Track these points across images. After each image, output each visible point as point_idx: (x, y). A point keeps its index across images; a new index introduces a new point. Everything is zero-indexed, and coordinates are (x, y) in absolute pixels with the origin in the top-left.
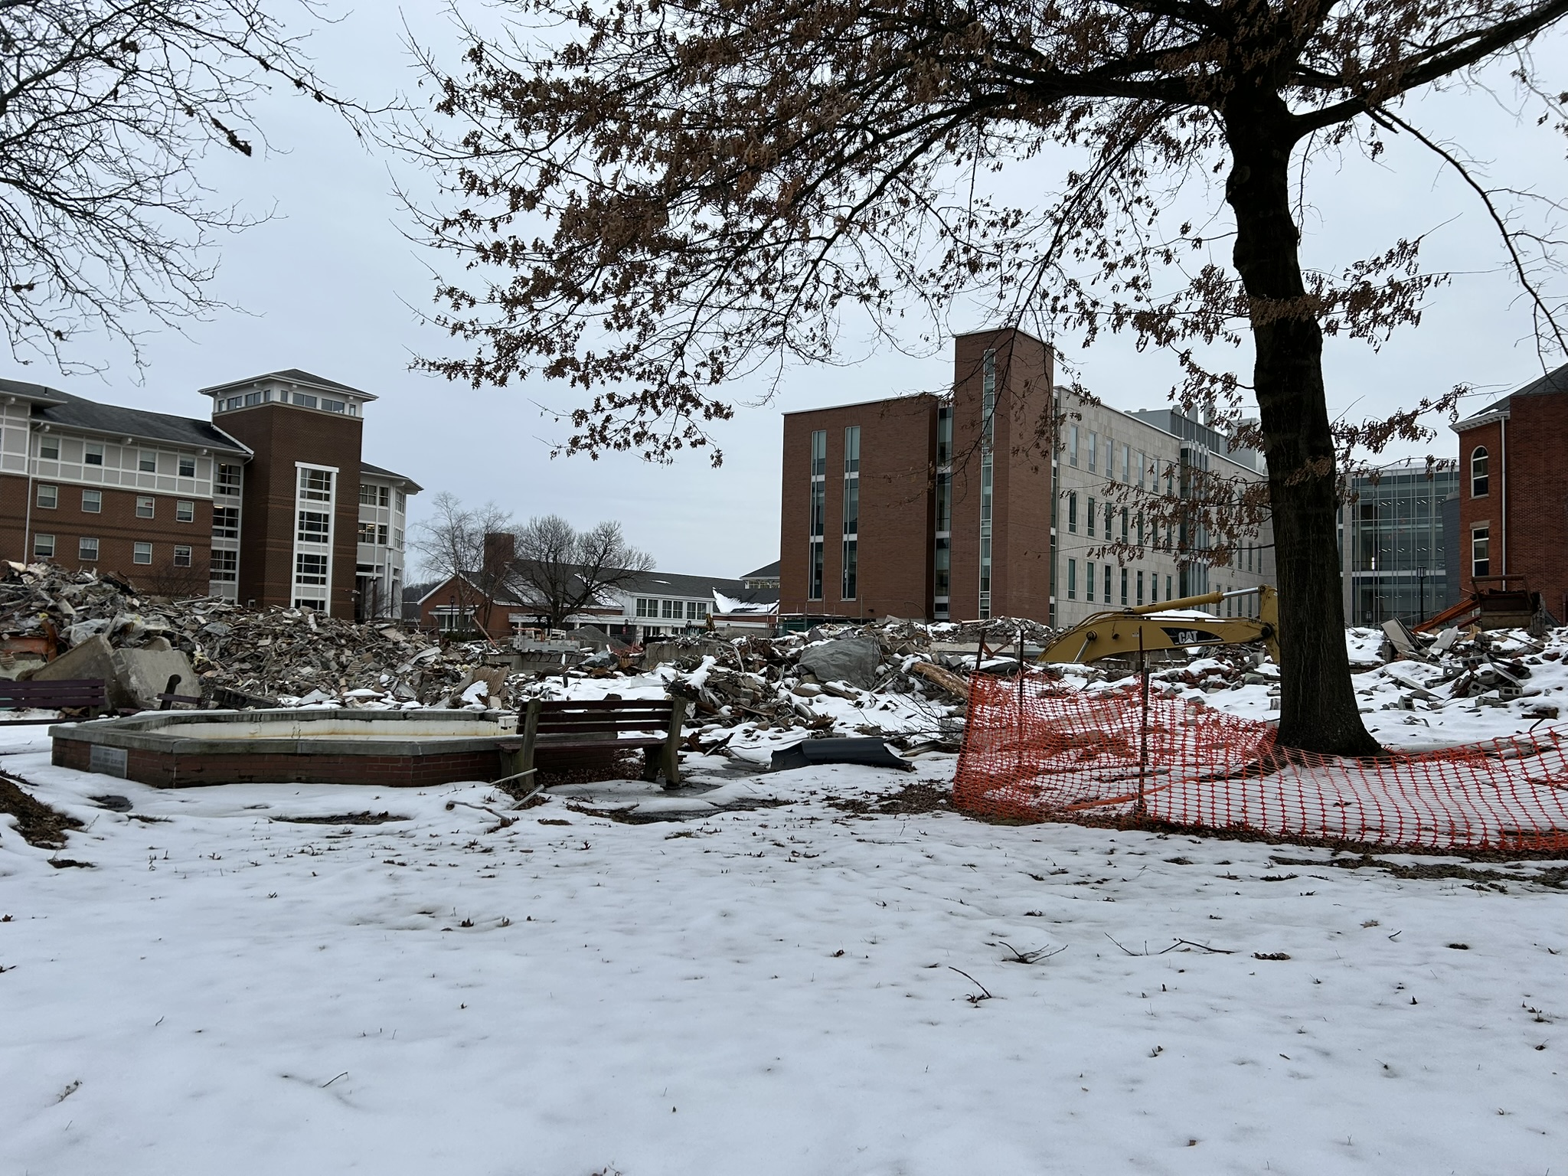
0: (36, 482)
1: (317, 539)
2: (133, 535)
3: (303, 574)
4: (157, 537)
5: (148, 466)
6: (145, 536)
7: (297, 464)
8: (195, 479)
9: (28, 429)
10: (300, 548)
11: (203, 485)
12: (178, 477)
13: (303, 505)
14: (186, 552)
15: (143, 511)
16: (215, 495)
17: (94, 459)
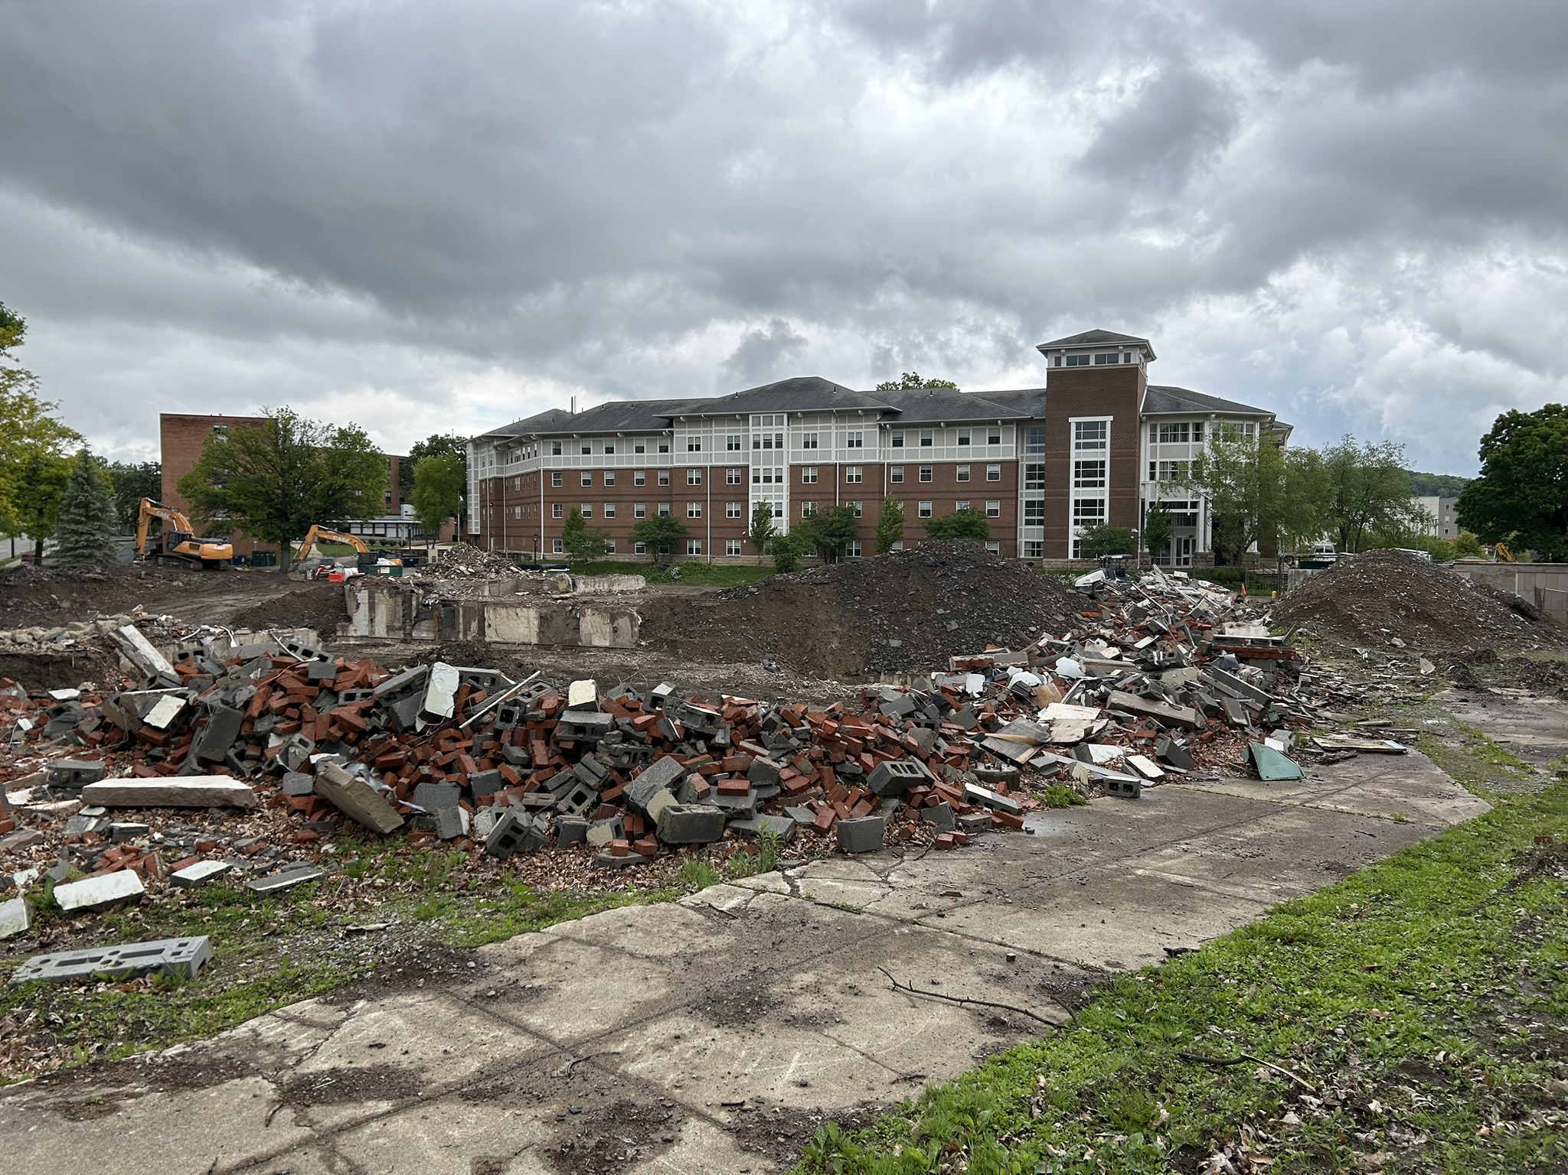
0: (889, 464)
1: (1094, 484)
2: (955, 496)
3: (1081, 517)
4: (971, 495)
5: (964, 441)
6: (964, 495)
7: (1071, 420)
8: (1001, 445)
9: (878, 430)
10: (1076, 494)
11: (1008, 449)
12: (987, 446)
13: (1076, 456)
14: (995, 506)
15: (961, 476)
16: (1025, 455)
17: (926, 442)
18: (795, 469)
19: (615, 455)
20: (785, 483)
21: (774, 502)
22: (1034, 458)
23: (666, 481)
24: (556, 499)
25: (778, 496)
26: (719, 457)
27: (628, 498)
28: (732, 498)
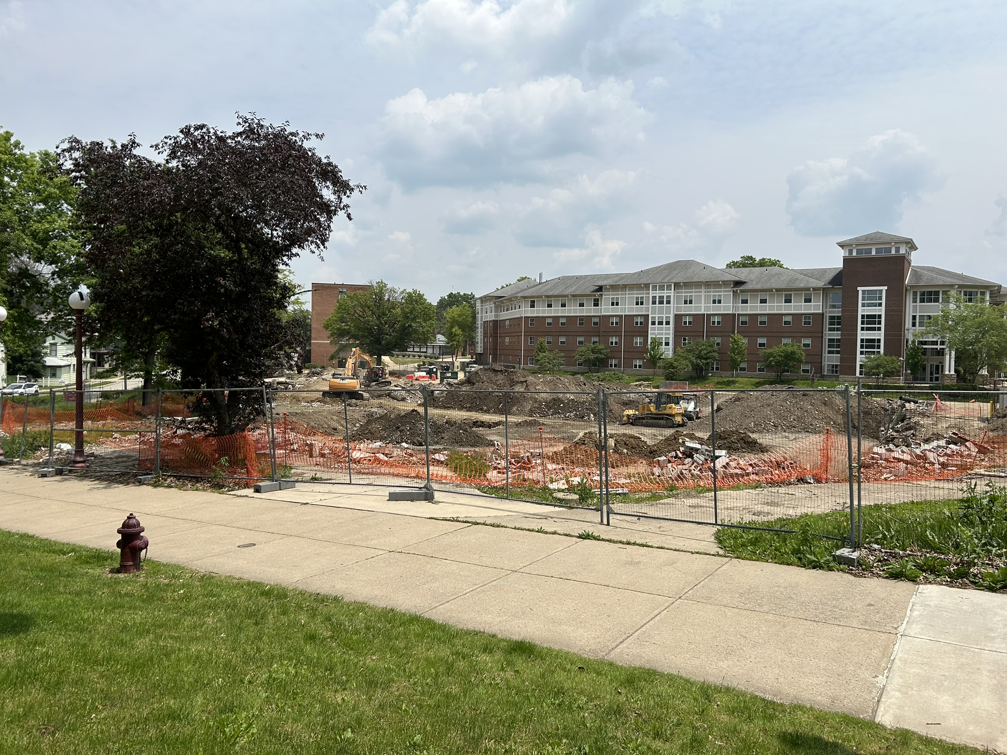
0: (738, 314)
1: (874, 329)
2: (781, 335)
3: (864, 350)
4: (793, 335)
5: (788, 301)
6: (787, 335)
7: (859, 288)
8: (812, 304)
9: (732, 293)
10: (861, 335)
12: (803, 304)
13: (861, 311)
14: (808, 341)
15: (786, 323)
16: (828, 310)
17: (763, 301)
18: (678, 317)
19: (566, 308)
20: (672, 325)
21: (664, 337)
22: (834, 312)
23: (596, 324)
24: (530, 334)
25: (666, 333)
26: (631, 309)
27: (573, 334)
28: (638, 334)
